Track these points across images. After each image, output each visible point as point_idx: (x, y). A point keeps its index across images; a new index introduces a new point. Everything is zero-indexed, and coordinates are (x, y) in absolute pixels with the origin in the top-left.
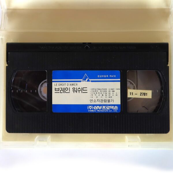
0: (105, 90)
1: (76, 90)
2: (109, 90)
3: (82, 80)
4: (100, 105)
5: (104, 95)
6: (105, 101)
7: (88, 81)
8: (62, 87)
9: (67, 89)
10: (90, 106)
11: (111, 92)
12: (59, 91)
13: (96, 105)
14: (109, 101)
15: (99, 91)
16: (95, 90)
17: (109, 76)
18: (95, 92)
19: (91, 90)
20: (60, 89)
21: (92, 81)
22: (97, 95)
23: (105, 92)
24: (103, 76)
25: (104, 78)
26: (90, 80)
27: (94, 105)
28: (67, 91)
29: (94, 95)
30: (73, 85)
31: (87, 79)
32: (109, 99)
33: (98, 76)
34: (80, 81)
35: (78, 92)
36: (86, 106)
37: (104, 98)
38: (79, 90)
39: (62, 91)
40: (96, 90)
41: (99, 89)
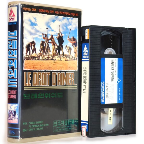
0: (113, 93)
1: (113, 74)
2: (113, 96)
3: (118, 78)
4: (104, 90)
5: (110, 93)
6: (107, 93)
7: (118, 82)
8: (114, 65)
9: (113, 68)
10: (104, 83)
11: (111, 98)
12: (112, 63)
13: (105, 87)
14: (107, 96)
15: (112, 89)
16: (113, 86)
17: (120, 96)
18: (111, 87)
19: (113, 84)
20: (113, 63)
21: (117, 84)
22: (110, 88)
23: (111, 93)
24: (120, 92)
25: (119, 92)
26: (118, 83)
27: (104, 86)
28: (112, 67)
29: (110, 86)
30: (115, 72)
31: (118, 81)
32: (108, 96)
33: (120, 89)
34: (117, 77)
35: (112, 75)
36: (104, 81)
37: (109, 93)
38: (113, 76)
39: (112, 64)
40: (113, 88)
41: (113, 89)
